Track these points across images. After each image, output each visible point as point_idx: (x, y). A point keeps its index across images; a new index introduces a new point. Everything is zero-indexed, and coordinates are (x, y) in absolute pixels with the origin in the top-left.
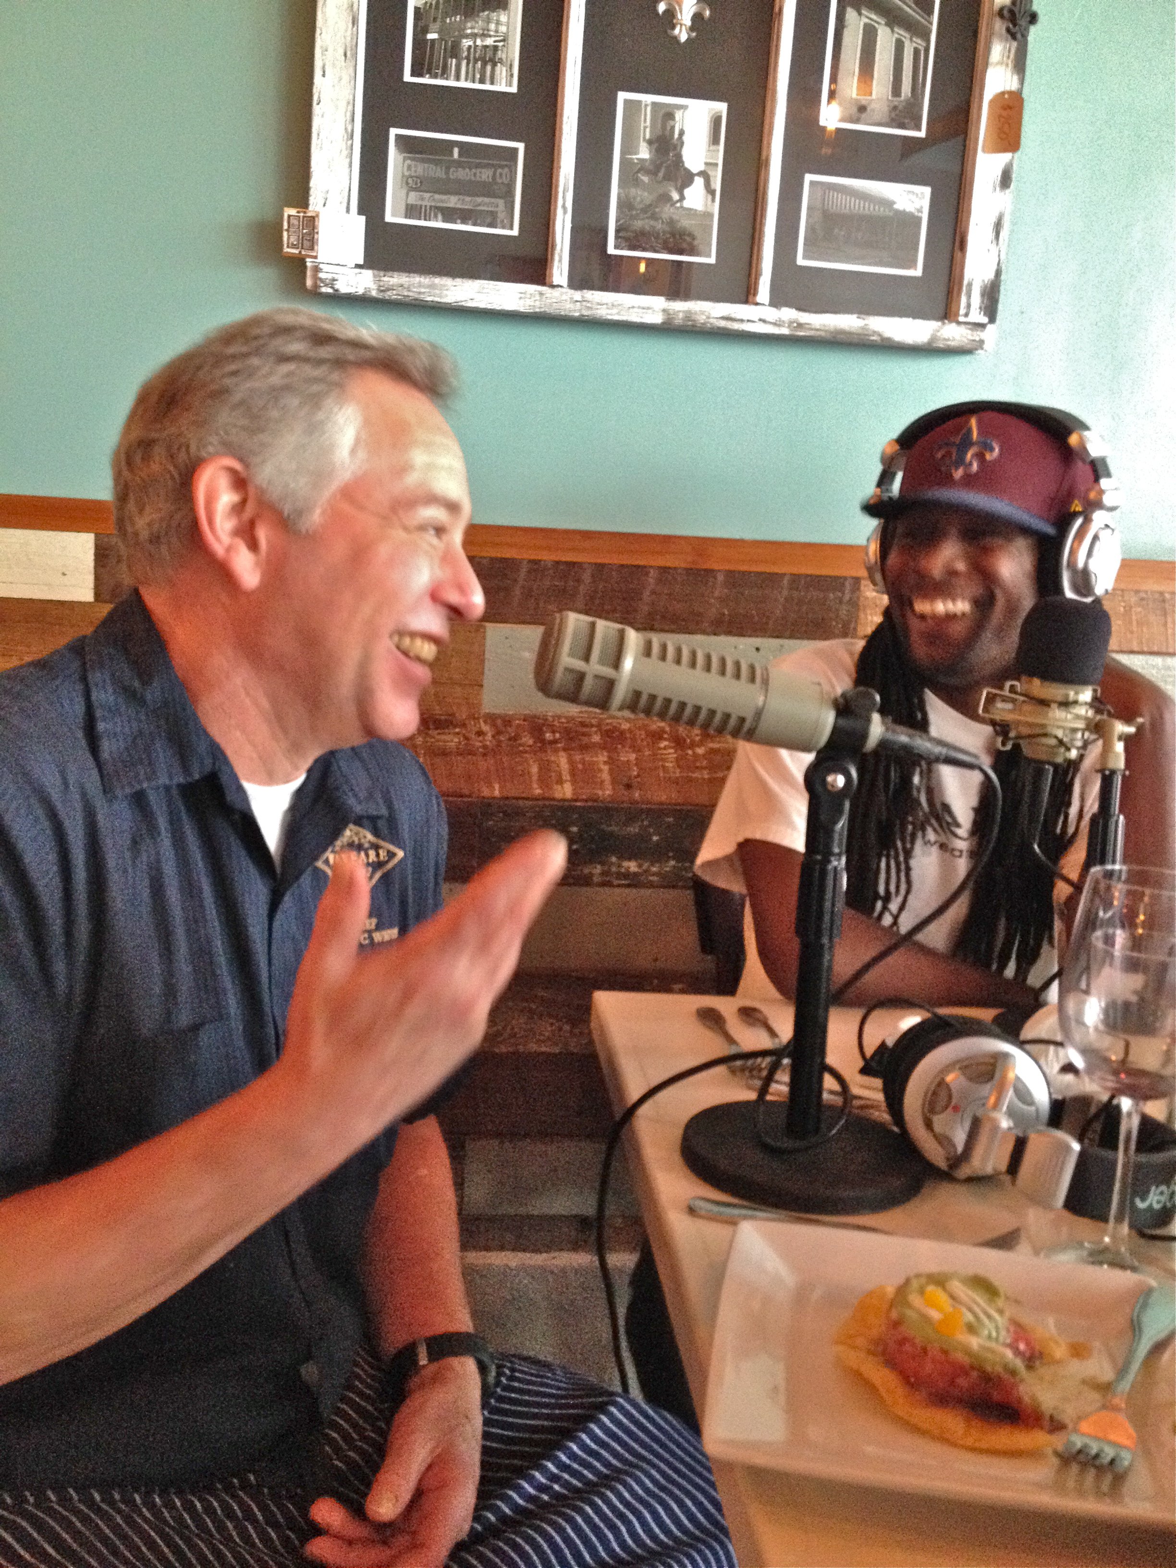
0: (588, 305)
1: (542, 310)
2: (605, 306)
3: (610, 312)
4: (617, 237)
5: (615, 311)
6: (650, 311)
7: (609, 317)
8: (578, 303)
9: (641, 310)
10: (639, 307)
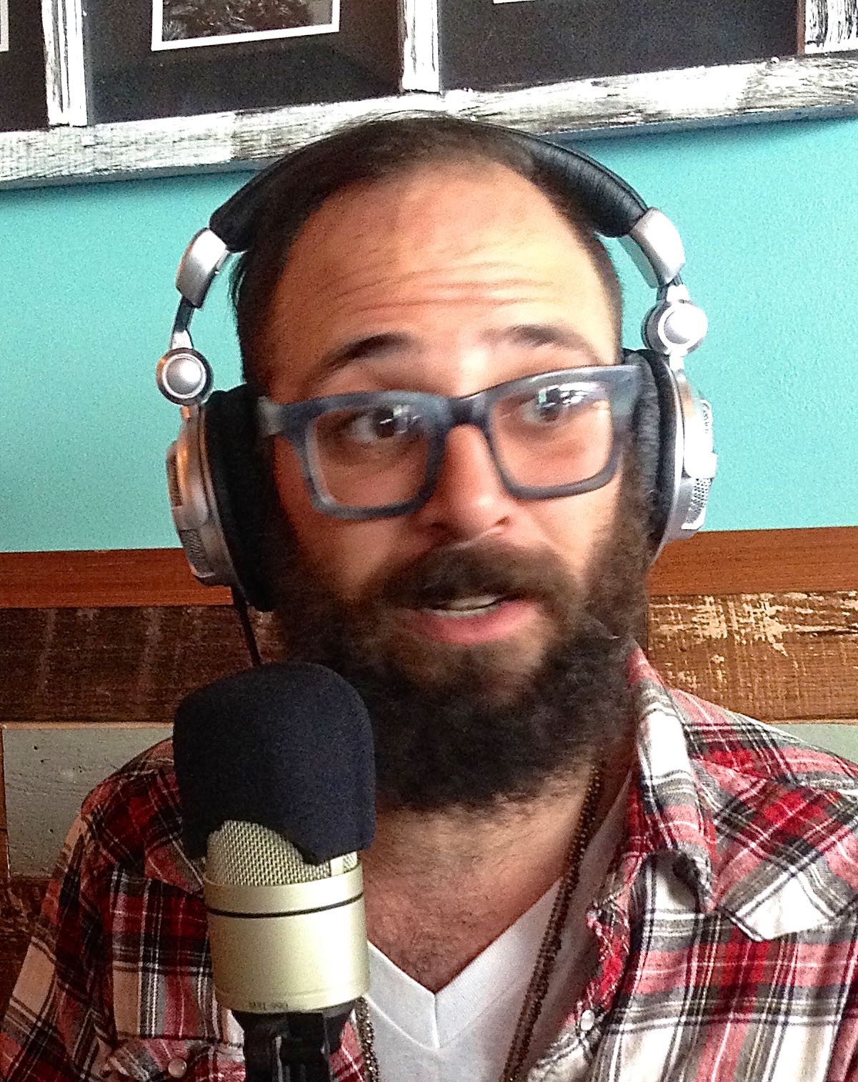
0: (107, 150)
1: (31, 173)
2: (133, 147)
3: (141, 155)
4: (166, 19)
5: (150, 153)
6: (211, 141)
7: (143, 165)
8: (87, 150)
9: (195, 143)
10: (190, 138)
